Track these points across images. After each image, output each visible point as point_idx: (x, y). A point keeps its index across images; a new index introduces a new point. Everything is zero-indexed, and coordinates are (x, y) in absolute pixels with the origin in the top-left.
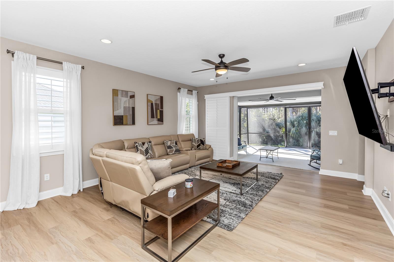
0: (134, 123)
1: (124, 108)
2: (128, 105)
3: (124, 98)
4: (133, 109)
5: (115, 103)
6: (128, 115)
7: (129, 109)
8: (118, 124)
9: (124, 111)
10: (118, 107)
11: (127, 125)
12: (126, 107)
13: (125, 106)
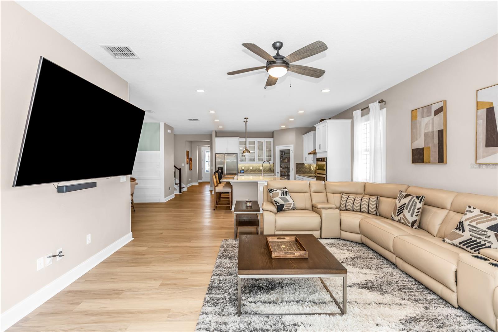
0: (441, 159)
1: (425, 135)
2: (430, 129)
3: (425, 118)
4: (441, 133)
5: (414, 130)
6: (430, 146)
7: (433, 136)
8: (417, 161)
9: (425, 140)
10: (417, 136)
11: (429, 163)
12: (428, 132)
13: (426, 131)
